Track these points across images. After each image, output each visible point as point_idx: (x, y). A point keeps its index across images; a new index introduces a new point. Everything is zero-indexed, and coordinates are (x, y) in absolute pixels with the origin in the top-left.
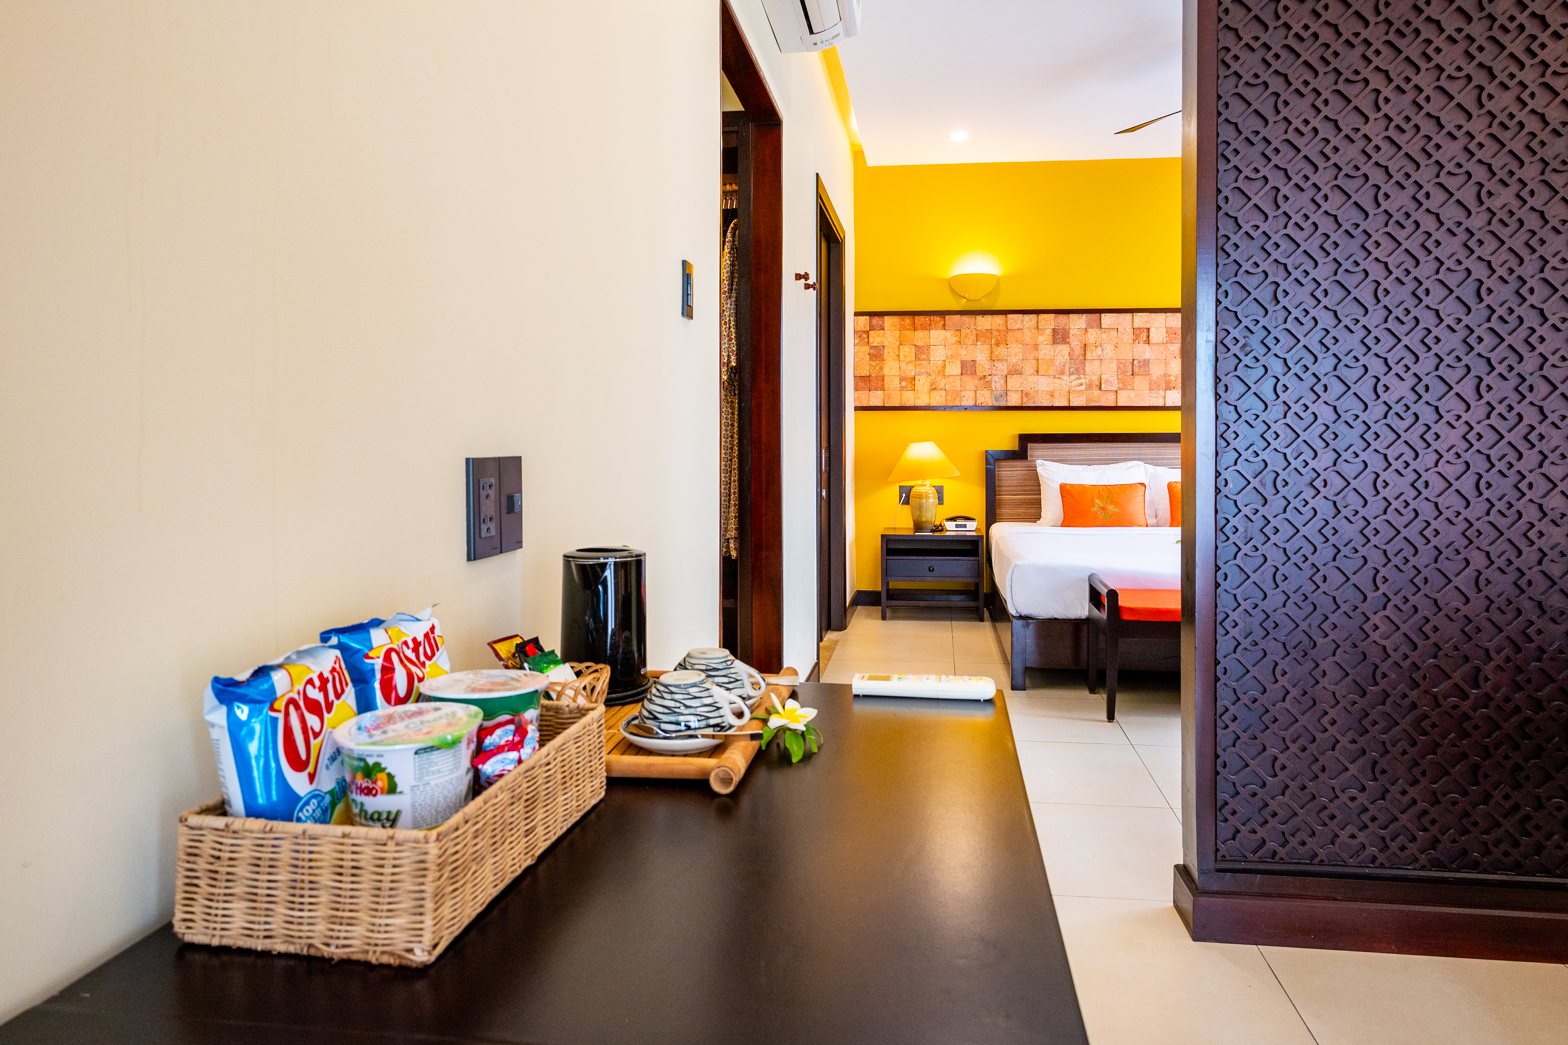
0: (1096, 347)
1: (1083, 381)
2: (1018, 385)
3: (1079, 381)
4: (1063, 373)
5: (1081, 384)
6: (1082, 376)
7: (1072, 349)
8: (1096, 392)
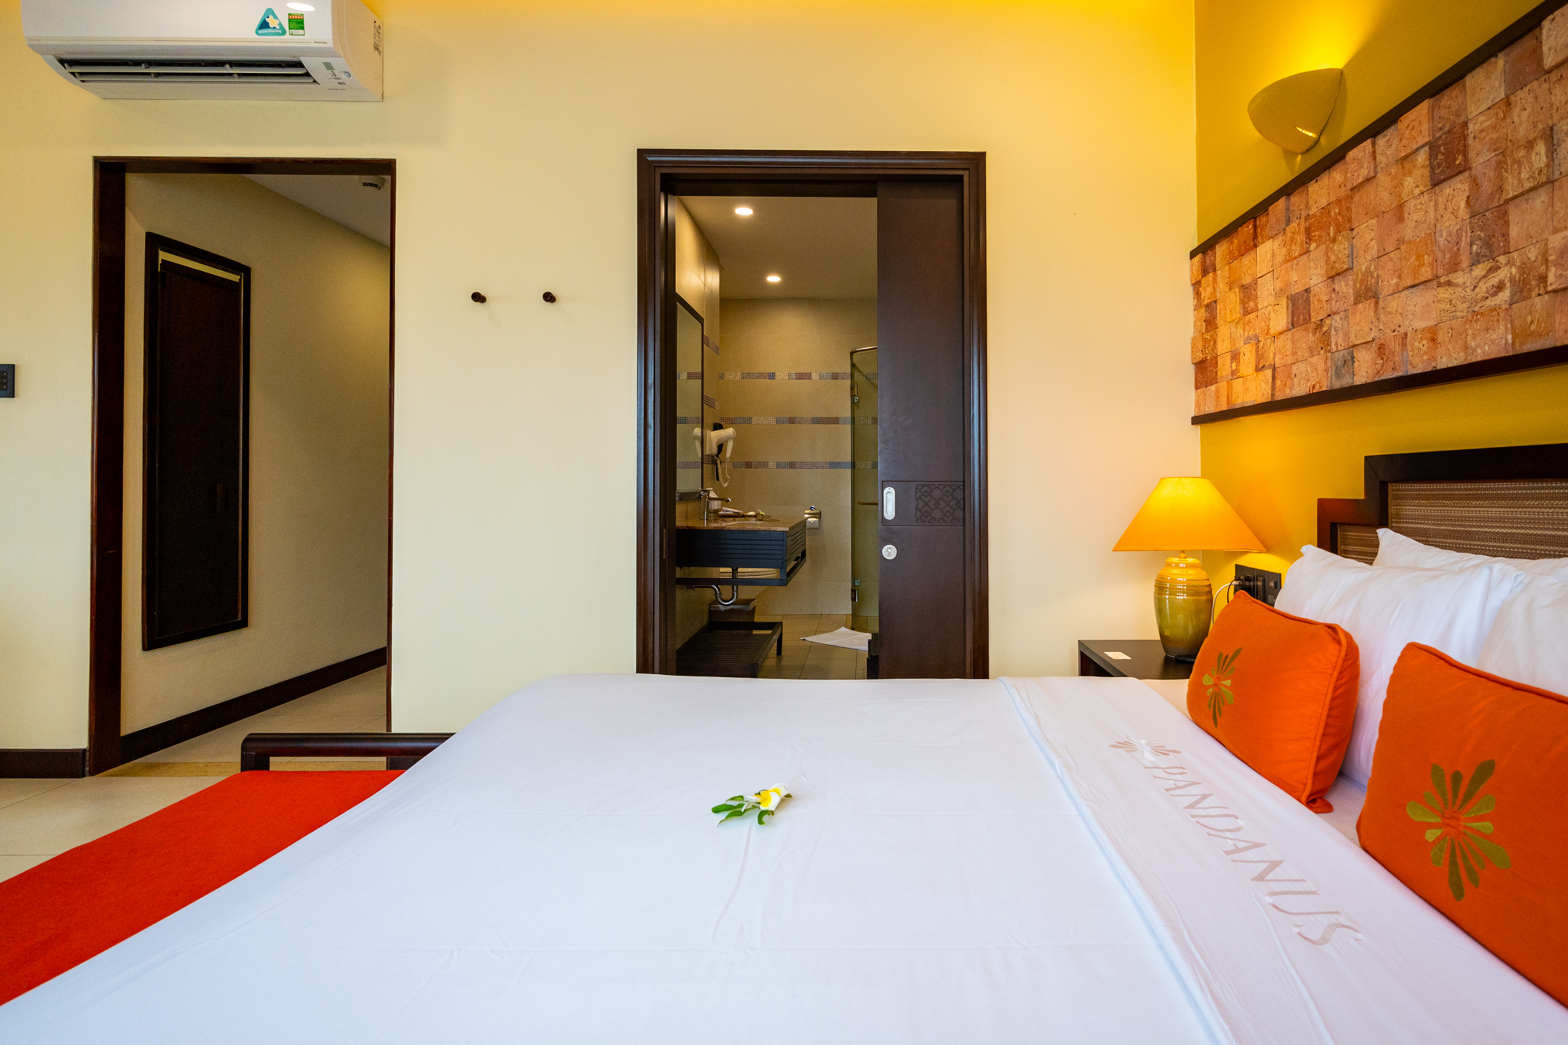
0: (1530, 145)
1: (1503, 274)
2: (1366, 329)
3: (1494, 280)
4: (1454, 267)
5: (1500, 287)
6: (1502, 259)
7: (1475, 184)
8: (1539, 303)
